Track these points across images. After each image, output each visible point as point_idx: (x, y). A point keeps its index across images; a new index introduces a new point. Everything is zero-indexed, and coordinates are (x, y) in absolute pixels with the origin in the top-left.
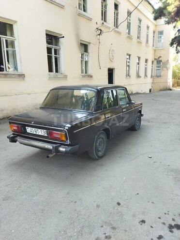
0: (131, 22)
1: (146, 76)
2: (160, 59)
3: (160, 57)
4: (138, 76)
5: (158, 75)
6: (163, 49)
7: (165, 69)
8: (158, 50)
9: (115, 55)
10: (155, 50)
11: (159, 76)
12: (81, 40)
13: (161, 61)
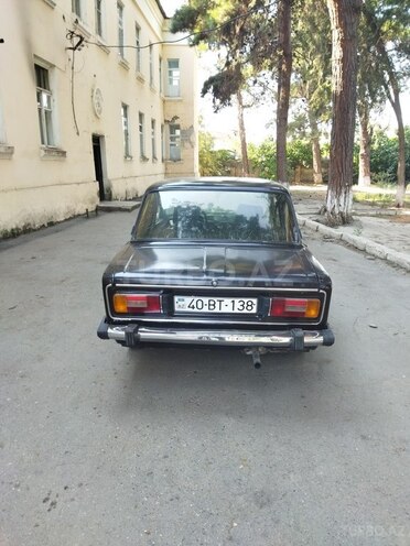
0: (124, 28)
1: (154, 157)
2: (177, 122)
3: (176, 118)
4: (144, 159)
5: (174, 156)
6: (181, 101)
7: (187, 145)
8: (171, 101)
9: (102, 104)
10: (164, 101)
11: (177, 160)
12: (35, 56)
13: (178, 127)
